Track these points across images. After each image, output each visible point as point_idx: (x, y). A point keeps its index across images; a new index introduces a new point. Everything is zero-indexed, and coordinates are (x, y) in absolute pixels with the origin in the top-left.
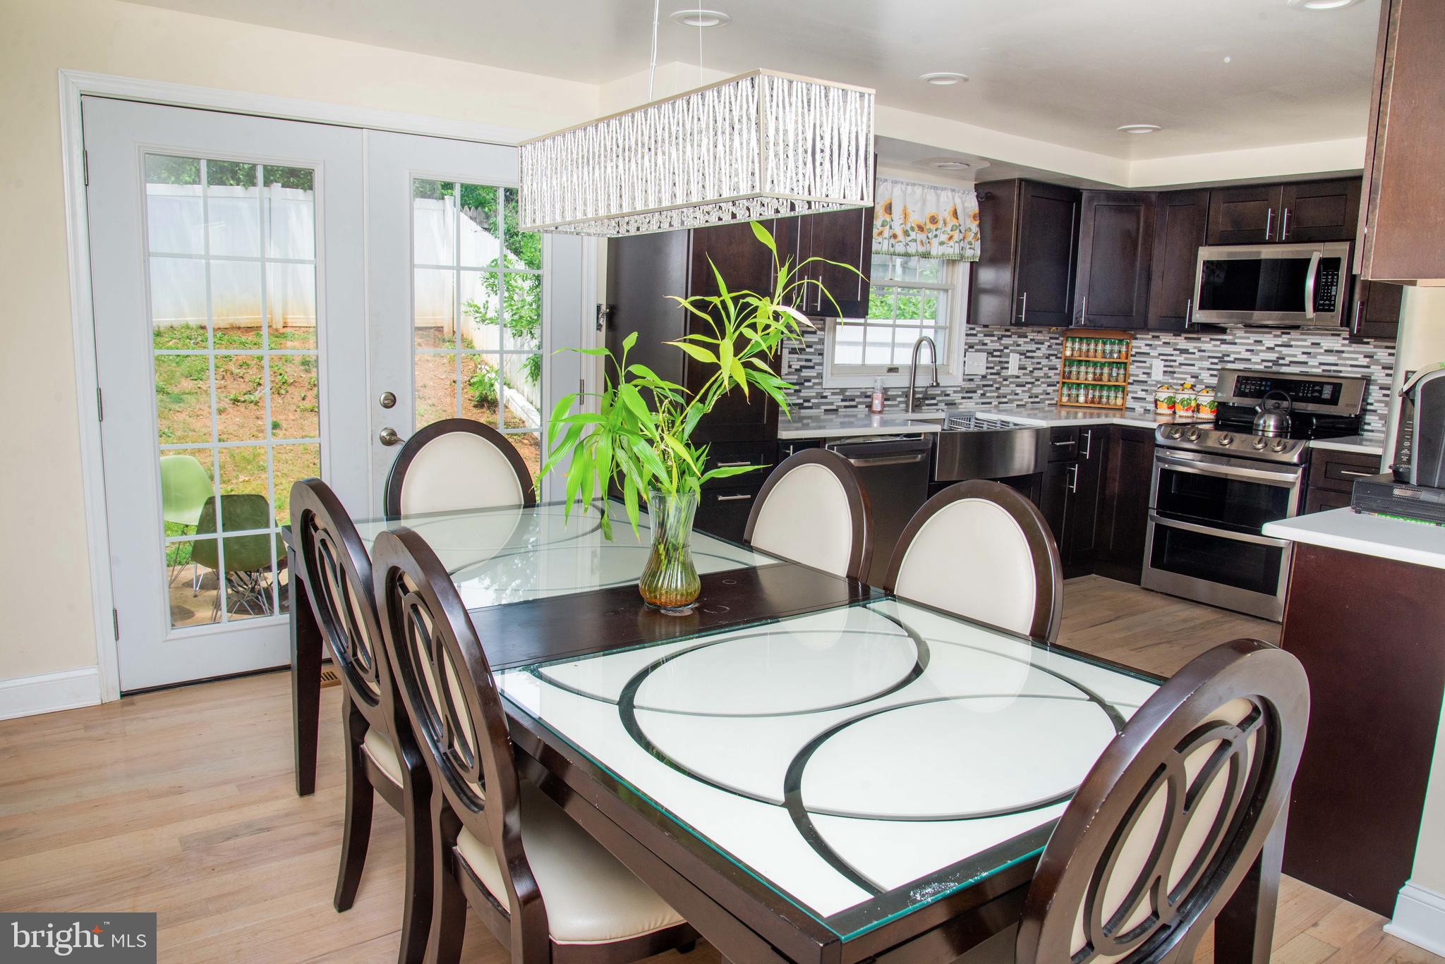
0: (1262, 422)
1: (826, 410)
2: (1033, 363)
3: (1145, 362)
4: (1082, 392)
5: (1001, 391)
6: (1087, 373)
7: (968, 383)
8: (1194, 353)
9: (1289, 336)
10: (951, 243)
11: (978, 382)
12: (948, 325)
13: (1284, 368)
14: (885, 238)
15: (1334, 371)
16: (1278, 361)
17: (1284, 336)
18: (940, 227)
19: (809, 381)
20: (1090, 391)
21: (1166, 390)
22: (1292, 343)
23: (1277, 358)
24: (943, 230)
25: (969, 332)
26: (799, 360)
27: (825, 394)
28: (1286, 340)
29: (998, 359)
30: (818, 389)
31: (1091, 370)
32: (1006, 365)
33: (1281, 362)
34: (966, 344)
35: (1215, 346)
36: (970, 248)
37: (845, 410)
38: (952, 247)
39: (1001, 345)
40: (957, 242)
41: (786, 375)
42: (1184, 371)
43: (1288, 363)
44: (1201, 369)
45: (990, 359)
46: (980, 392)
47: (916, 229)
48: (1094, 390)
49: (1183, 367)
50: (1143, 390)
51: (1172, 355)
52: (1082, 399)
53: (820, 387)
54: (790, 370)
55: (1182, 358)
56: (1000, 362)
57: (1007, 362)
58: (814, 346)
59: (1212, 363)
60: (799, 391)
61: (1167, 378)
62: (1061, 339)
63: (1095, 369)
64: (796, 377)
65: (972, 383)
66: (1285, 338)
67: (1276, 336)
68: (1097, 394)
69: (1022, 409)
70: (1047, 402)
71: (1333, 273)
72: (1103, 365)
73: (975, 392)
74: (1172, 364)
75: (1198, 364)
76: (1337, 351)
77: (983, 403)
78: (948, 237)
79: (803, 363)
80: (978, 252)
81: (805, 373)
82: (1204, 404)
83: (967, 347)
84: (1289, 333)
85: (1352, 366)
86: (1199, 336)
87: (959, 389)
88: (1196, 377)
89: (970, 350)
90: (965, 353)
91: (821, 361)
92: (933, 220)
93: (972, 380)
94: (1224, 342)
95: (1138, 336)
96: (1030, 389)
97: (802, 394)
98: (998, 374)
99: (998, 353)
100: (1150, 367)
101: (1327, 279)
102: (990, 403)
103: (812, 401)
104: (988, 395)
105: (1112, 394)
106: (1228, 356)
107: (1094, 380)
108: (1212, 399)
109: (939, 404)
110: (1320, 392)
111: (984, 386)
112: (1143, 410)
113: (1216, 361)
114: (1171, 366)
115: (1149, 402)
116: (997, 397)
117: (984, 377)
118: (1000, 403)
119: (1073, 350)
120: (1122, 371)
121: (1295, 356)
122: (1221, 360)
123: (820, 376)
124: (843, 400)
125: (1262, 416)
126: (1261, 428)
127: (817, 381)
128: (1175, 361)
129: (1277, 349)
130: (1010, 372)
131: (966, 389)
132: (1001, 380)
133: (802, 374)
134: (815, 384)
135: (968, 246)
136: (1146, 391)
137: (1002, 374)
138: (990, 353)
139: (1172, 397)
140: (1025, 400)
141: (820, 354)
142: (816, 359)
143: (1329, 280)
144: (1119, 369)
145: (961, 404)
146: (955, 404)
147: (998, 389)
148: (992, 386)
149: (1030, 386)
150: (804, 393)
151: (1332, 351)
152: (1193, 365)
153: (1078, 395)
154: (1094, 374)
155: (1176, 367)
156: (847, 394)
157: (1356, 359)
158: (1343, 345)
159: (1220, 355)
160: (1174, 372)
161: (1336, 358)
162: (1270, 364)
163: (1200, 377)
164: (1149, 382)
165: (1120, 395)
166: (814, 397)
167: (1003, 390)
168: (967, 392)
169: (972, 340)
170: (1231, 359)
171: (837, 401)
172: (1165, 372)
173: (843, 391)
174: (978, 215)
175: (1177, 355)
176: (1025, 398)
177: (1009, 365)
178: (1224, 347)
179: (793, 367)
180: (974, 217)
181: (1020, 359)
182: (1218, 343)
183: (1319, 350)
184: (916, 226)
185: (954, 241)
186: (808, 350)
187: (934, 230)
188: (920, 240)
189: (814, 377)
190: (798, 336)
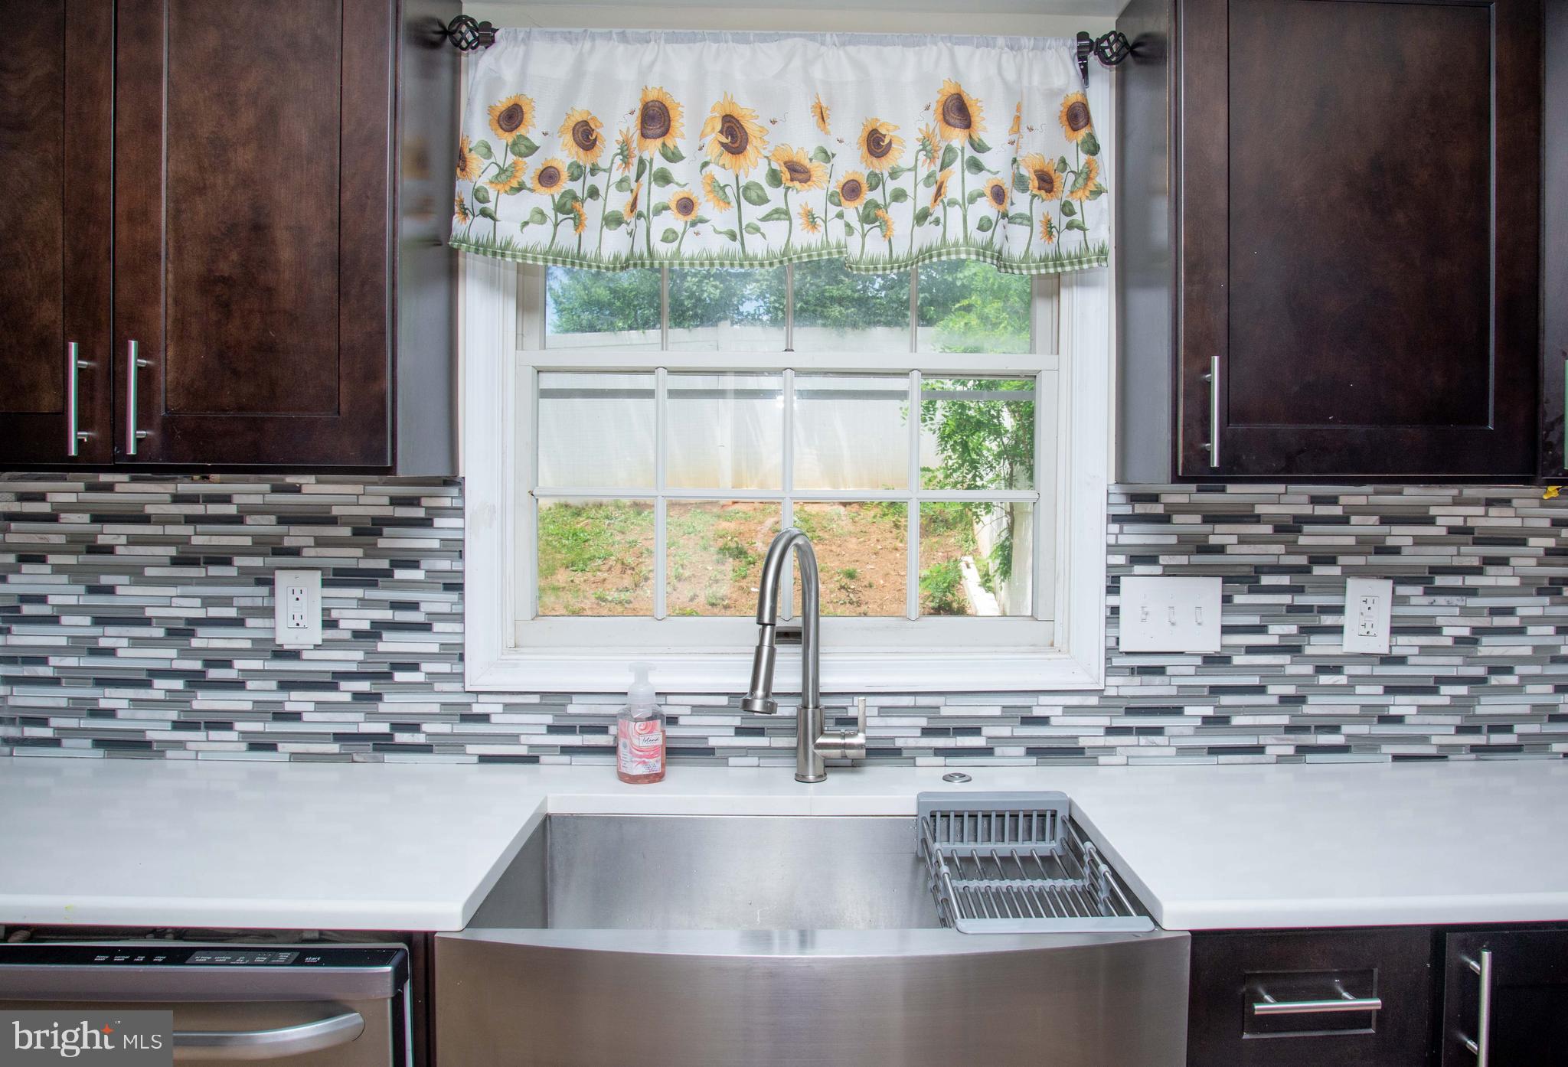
1: (485, 758)
2: (1469, 611)
5: (1306, 709)
7: (1137, 679)
11: (1184, 673)
19: (414, 667)
26: (364, 603)
27: (477, 709)
29: (1286, 599)
30: (448, 692)
34: (1112, 549)
37: (566, 759)
39: (1293, 549)
41: (317, 647)
45: (1239, 598)
46: (1196, 711)
47: (785, 176)
53: (456, 686)
54: (331, 634)
56: (1292, 609)
57: (1339, 610)
60: (377, 697)
64: (359, 655)
65: (1157, 678)
70: (1554, 747)
73: (1178, 711)
77: (1214, 751)
79: (387, 615)
81: (393, 644)
83: (1119, 558)
87: (1093, 700)
89: (1139, 568)
90: (1114, 579)
91: (457, 609)
92: (875, 142)
93: (1160, 671)
96: (1457, 705)
97: (382, 707)
98: (1293, 650)
99: (1283, 579)
102: (1259, 750)
103: (425, 727)
104: (1239, 720)
109: (997, 750)
111: (1216, 690)
116: (1289, 729)
117: (1214, 661)
118: (1302, 750)
123: (456, 653)
124: (552, 729)
127: (444, 667)
130: (1352, 642)
131: (1125, 703)
132: (1308, 670)
133: (382, 647)
134: (434, 676)
135: (1065, 220)
137: (1308, 651)
138: (1242, 579)
140: (1436, 739)
141: (449, 587)
142: (435, 602)
145: (1106, 749)
146: (1076, 752)
147: (1292, 699)
148: (1260, 690)
149: (1460, 689)
150: (394, 703)
156: (572, 709)
166: (431, 717)
167: (1316, 706)
168: (1131, 711)
169: (1146, 535)
171: (533, 730)
173: (554, 699)
176: (1442, 732)
177: (1347, 620)
179: (342, 624)
181: (1397, 600)
184: (784, 169)
185: (946, 201)
186: (400, 574)
187: (886, 175)
188: (801, 211)
189: (430, 657)
190: (358, 532)
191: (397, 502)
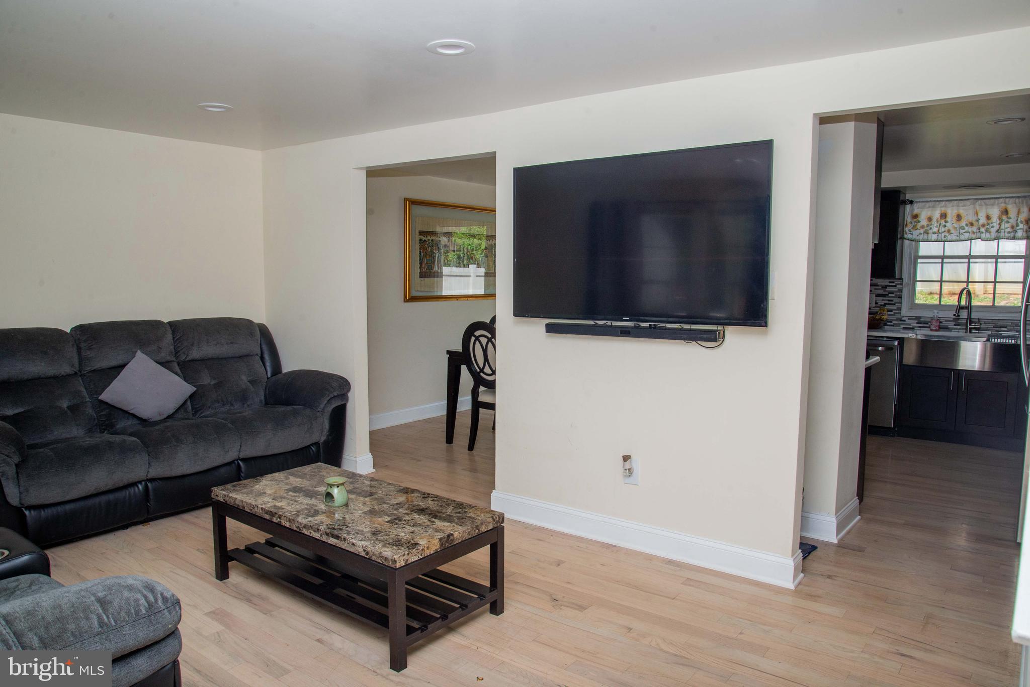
1: (904, 328)
18: (995, 222)
19: (892, 311)
26: (883, 300)
27: (903, 319)
30: (898, 316)
37: (919, 329)
53: (899, 315)
54: (876, 305)
58: (895, 293)
79: (887, 302)
91: (900, 301)
92: (987, 218)
103: (893, 322)
123: (900, 309)
124: (917, 323)
127: (897, 312)
134: (895, 313)
141: (899, 298)
142: (896, 300)
156: (921, 320)
171: (913, 323)
173: (918, 318)
179: (879, 303)
186: (890, 295)
189: (895, 310)
190: (882, 287)
191: (890, 282)
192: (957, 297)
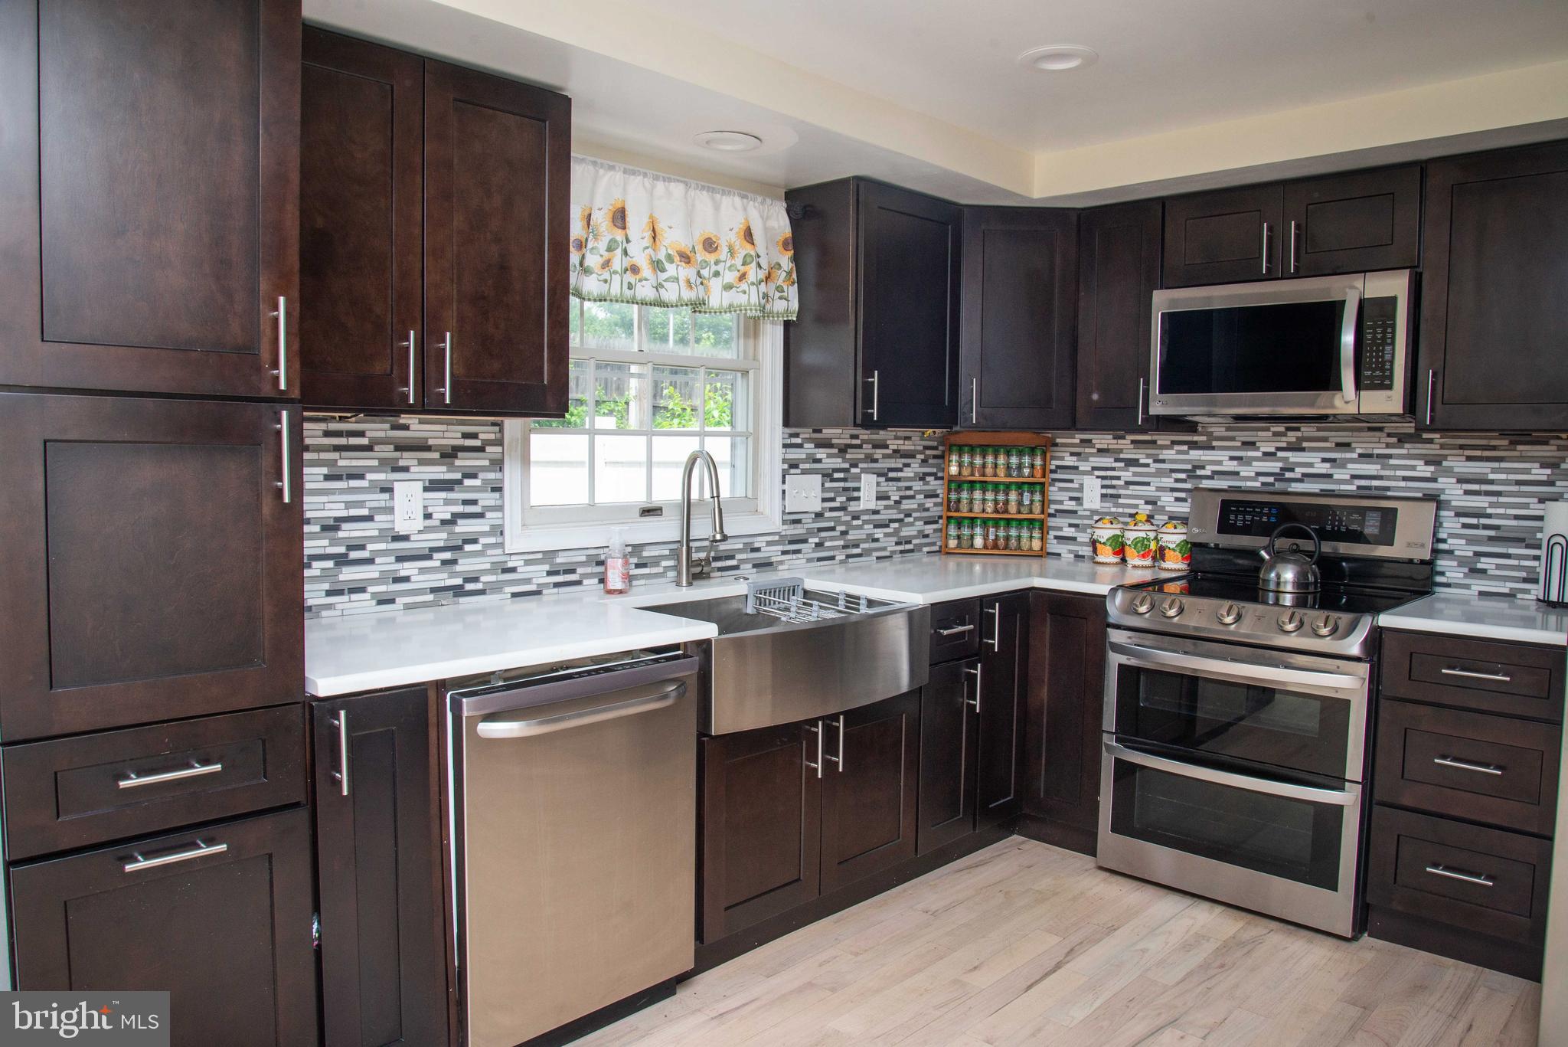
0: (1273, 575)
1: (514, 595)
2: (899, 489)
3: (1071, 481)
4: (978, 530)
5: (849, 537)
6: (984, 500)
7: (792, 526)
8: (1147, 465)
9: (1299, 434)
10: (744, 286)
11: (809, 523)
12: (751, 430)
13: (1294, 485)
14: (615, 272)
15: (1377, 488)
16: (1284, 475)
17: (1290, 433)
18: (723, 257)
19: (475, 541)
20: (992, 530)
21: (1110, 526)
22: (1305, 444)
23: (1282, 469)
24: (728, 264)
25: (788, 441)
26: (448, 502)
27: (510, 565)
28: (1294, 439)
29: (841, 484)
30: (495, 555)
31: (990, 496)
32: (856, 494)
33: (1288, 475)
34: (784, 461)
35: (1179, 452)
36: (781, 298)
37: (556, 590)
38: (745, 292)
39: (845, 460)
40: (753, 284)
41: (420, 532)
42: (1134, 493)
43: (1299, 476)
44: (1159, 489)
45: (827, 485)
46: (814, 540)
47: (677, 258)
48: (997, 527)
49: (1131, 487)
50: (1071, 525)
51: (1113, 469)
52: (979, 542)
53: (499, 551)
54: (429, 523)
55: (1130, 474)
56: (845, 489)
57: (858, 489)
58: (481, 475)
59: (1177, 480)
60: (454, 562)
61: (1107, 505)
62: (940, 448)
63: (996, 495)
64: (444, 536)
65: (799, 526)
66: (1292, 436)
67: (1275, 434)
68: (1002, 533)
69: (886, 564)
70: (926, 549)
71: (1384, 322)
72: (1008, 487)
73: (805, 541)
74: (1114, 482)
75: (1156, 482)
76: (1379, 456)
77: (820, 559)
78: (738, 274)
79: (460, 509)
80: (795, 305)
81: (464, 527)
82: (1172, 546)
83: (786, 466)
84: (1298, 429)
85: (1405, 479)
86: (1155, 438)
87: (777, 538)
88: (1154, 503)
89: (793, 471)
90: (784, 477)
91: (499, 503)
92: (710, 245)
93: (798, 521)
94: (1194, 445)
95: (1058, 440)
96: (897, 531)
97: (458, 568)
98: (843, 508)
99: (841, 475)
100: (1081, 489)
101: (1375, 333)
102: (832, 558)
103: (483, 579)
104: (827, 544)
105: (1025, 533)
106: (1203, 468)
107: (996, 511)
108: (1184, 537)
109: (742, 566)
110: (1362, 523)
111: (820, 530)
112: (1072, 556)
113: (1183, 476)
114: (1113, 487)
115: (1082, 544)
116: (844, 547)
117: (819, 515)
118: (848, 556)
119: (960, 465)
120: (1037, 497)
121: (1311, 465)
122: (1192, 474)
123: (498, 530)
124: (549, 573)
125: (1272, 567)
126: (1272, 587)
127: (492, 540)
128: (1118, 478)
129: (1280, 454)
130: (863, 505)
131: (789, 538)
132: (849, 518)
133: (458, 529)
134: (486, 546)
135: (778, 294)
136: (1076, 526)
137: (850, 509)
138: (828, 476)
139: (1119, 536)
140: (889, 549)
141: (494, 490)
142: (487, 499)
143: (1379, 336)
144: (1032, 493)
145: (781, 562)
146: (770, 564)
147: (844, 533)
148: (833, 529)
149: (896, 525)
150: (465, 565)
151: (1370, 456)
152: (1148, 484)
153: (972, 537)
154: (996, 502)
155: (1121, 487)
156: (559, 560)
157: (1413, 468)
158: (1388, 446)
159: (1189, 467)
160: (1119, 496)
161: (1378, 467)
162: (1271, 479)
163: (1159, 503)
164: (1080, 513)
165: (1036, 534)
166: (485, 572)
167: (852, 536)
168: (791, 542)
169: (795, 454)
170: (1207, 472)
171: (538, 575)
172: (1103, 496)
173: (549, 555)
174: (790, 241)
175: (1120, 469)
176: (890, 545)
177: (861, 494)
178: (1195, 454)
179: (435, 516)
180: (785, 245)
181: (878, 484)
182: (1185, 448)
183: (1348, 455)
184: (676, 254)
185: (749, 282)
186: (467, 482)
187: (712, 263)
188: (685, 279)
189: (484, 534)
190: (443, 456)
191: (465, 436)
192: (679, 473)
